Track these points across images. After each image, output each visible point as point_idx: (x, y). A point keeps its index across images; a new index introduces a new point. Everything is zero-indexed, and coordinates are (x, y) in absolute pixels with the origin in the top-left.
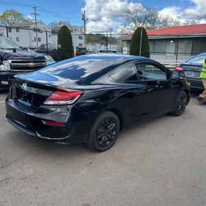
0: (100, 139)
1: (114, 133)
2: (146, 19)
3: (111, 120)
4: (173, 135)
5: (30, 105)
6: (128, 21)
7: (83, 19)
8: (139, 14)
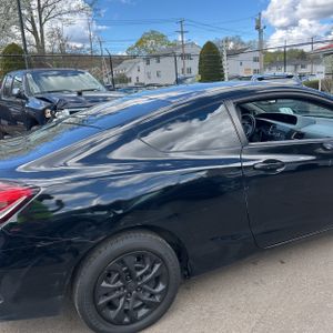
7: (258, 28)
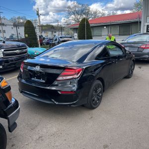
0: (94, 100)
1: (100, 94)
2: (82, 12)
3: (99, 86)
4: (133, 91)
5: (44, 81)
6: (70, 14)
7: (38, 14)
8: (77, 9)
